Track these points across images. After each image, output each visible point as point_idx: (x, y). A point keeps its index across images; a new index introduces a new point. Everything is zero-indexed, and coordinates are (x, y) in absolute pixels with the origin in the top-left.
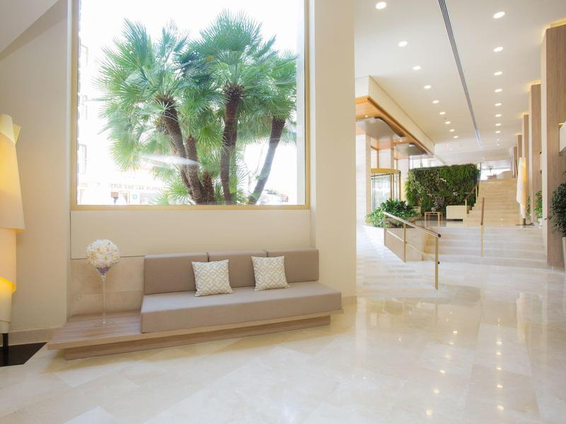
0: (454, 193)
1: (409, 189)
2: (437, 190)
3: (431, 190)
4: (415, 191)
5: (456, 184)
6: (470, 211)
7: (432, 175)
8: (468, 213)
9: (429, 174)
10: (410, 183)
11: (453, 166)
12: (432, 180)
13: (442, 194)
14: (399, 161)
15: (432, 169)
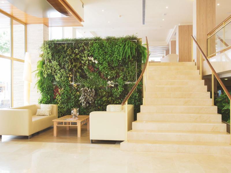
0: (109, 82)
1: (42, 73)
2: (84, 76)
3: (76, 76)
4: (51, 77)
5: (112, 68)
6: (133, 123)
7: (77, 51)
8: (130, 128)
9: (73, 49)
10: (44, 63)
11: (109, 39)
12: (76, 60)
13: (92, 83)
14: (29, 27)
15: (78, 42)
